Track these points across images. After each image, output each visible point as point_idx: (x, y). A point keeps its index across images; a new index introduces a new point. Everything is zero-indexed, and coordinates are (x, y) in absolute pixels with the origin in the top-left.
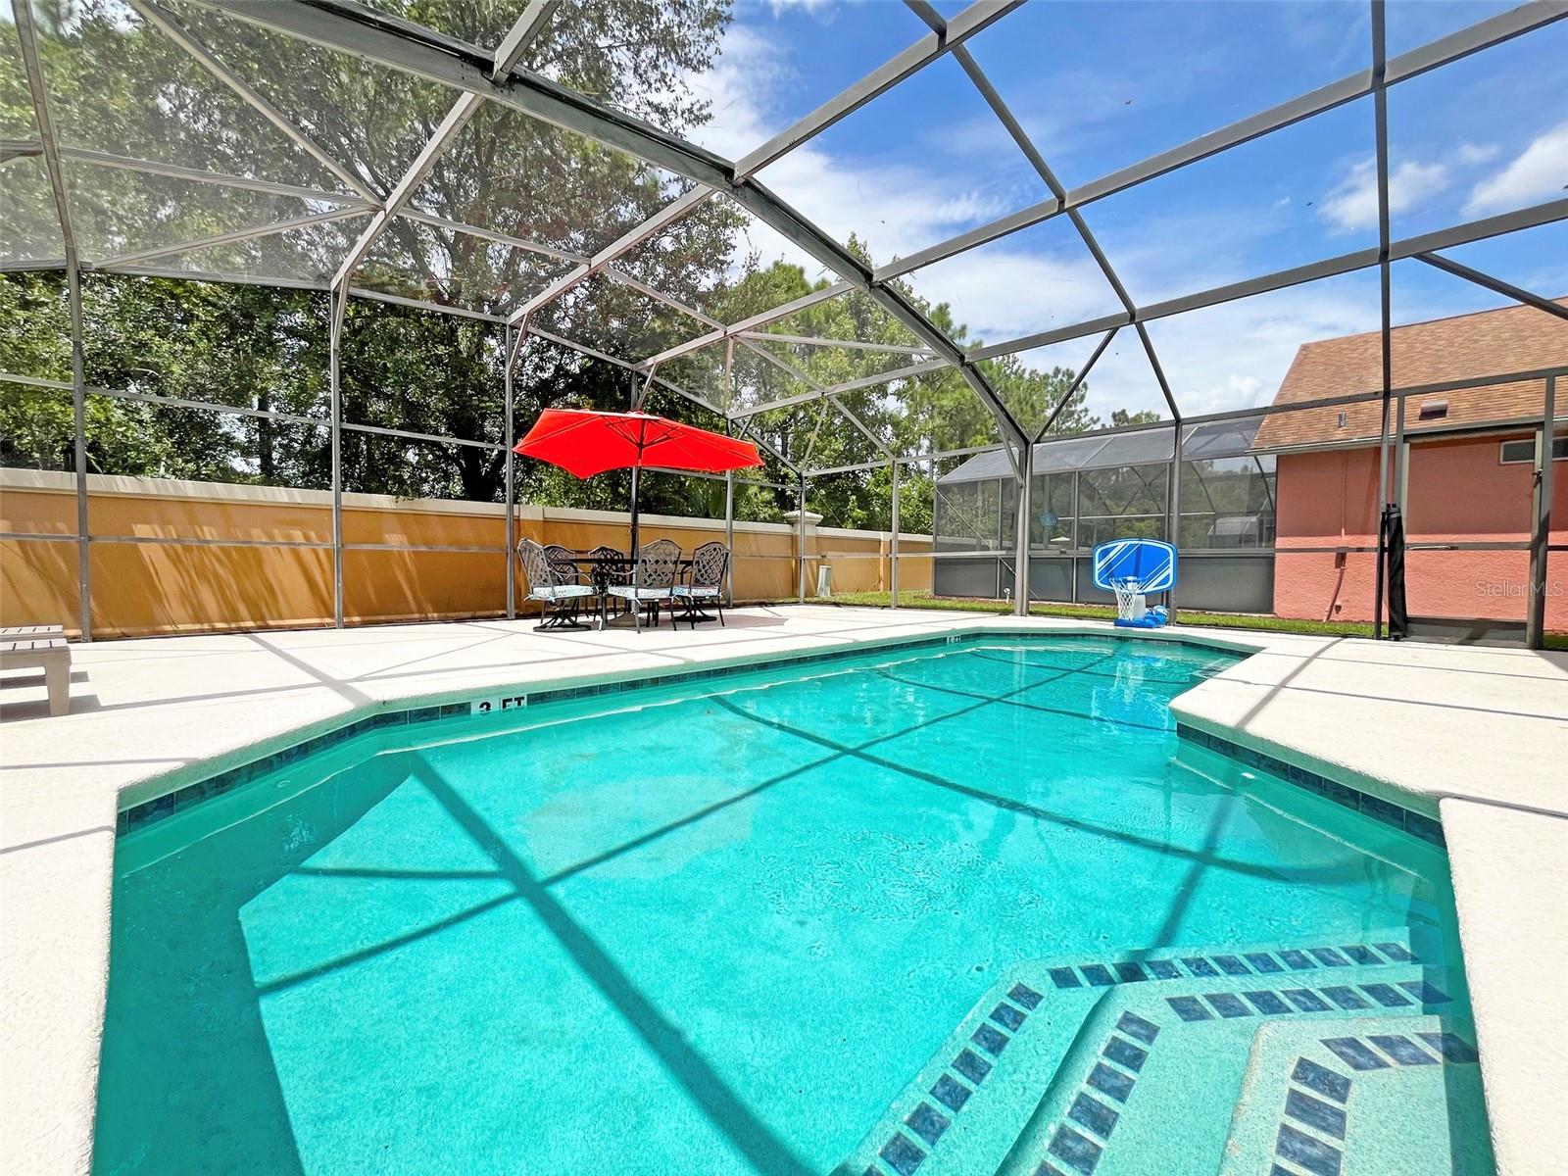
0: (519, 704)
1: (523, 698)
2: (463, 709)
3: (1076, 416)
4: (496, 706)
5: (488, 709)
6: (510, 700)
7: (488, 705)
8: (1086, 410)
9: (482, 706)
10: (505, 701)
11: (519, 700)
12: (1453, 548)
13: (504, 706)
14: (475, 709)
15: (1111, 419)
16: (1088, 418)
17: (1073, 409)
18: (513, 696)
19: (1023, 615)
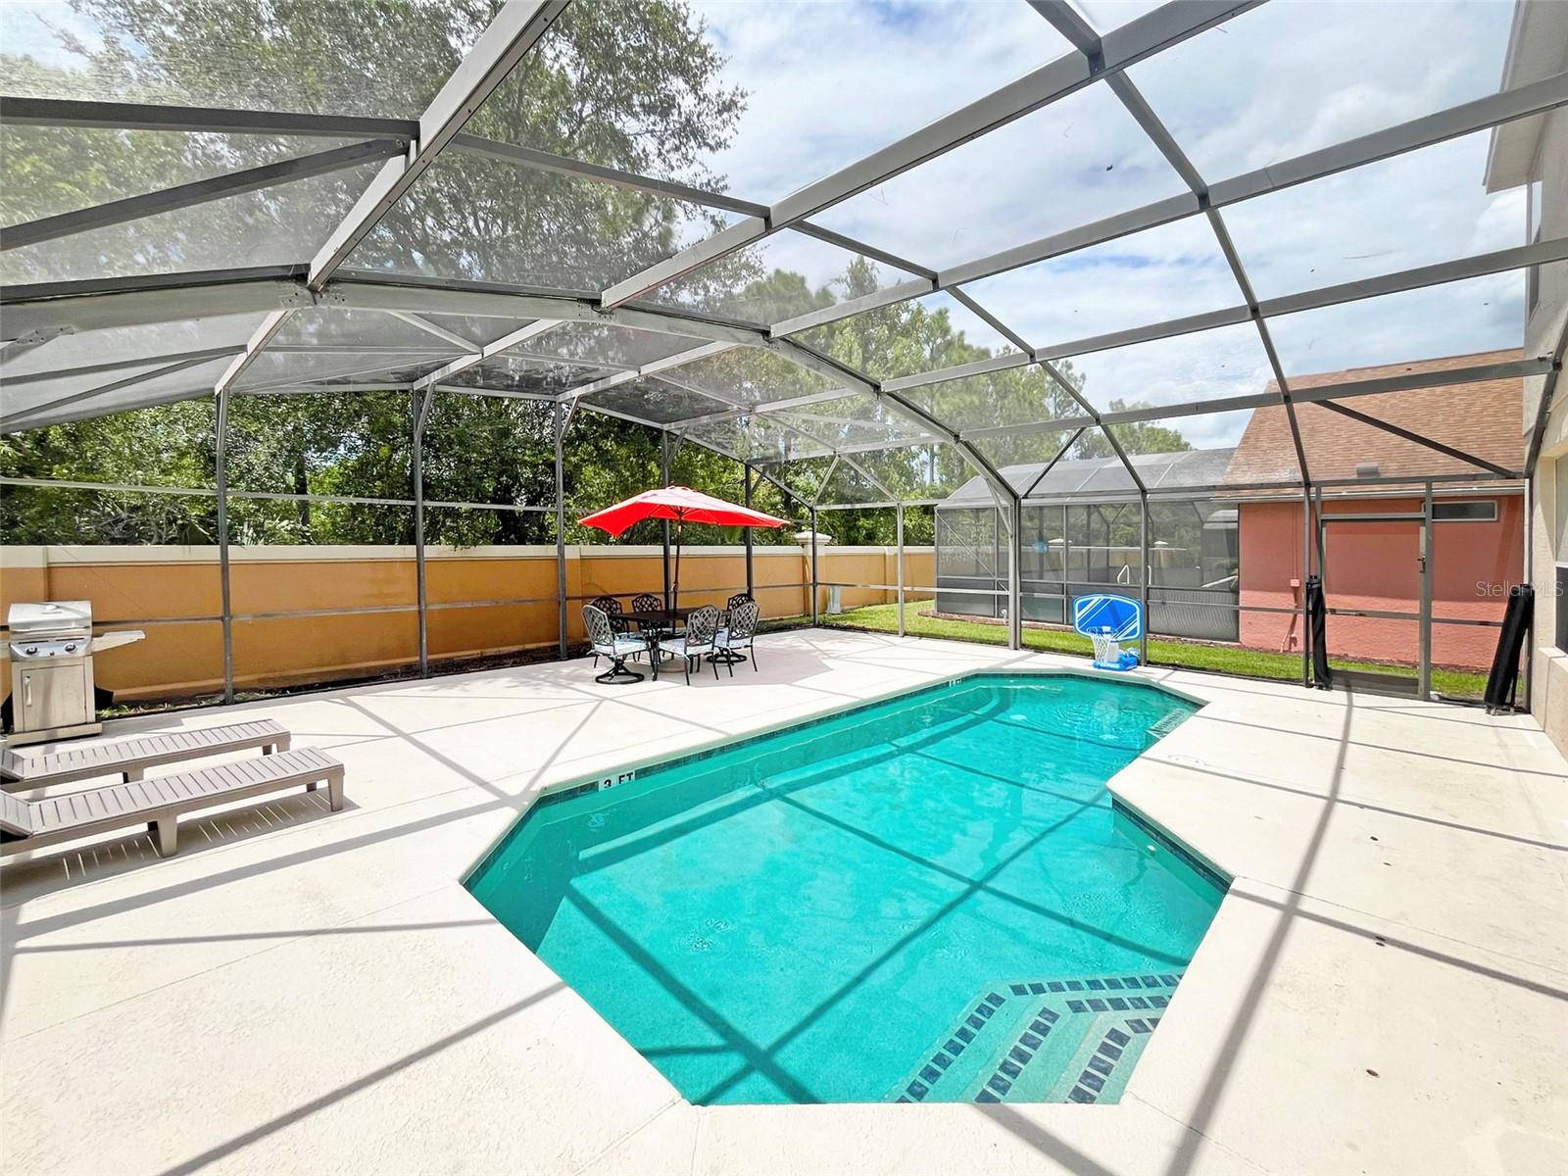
0: (630, 779)
1: (632, 774)
2: (592, 787)
4: (615, 782)
5: (609, 785)
6: (623, 776)
7: (610, 781)
9: (604, 784)
10: (620, 777)
11: (629, 775)
12: (1361, 615)
13: (620, 781)
14: (602, 786)
18: (625, 773)
19: (1016, 649)
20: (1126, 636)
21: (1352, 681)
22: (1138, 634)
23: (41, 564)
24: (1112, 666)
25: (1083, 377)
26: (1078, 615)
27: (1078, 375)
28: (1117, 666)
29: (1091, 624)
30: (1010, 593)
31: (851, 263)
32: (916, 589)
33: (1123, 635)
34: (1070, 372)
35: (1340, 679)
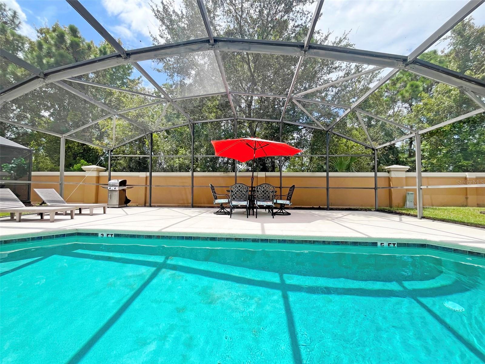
2: (96, 235)
4: (105, 235)
9: (101, 235)
23: (145, 176)
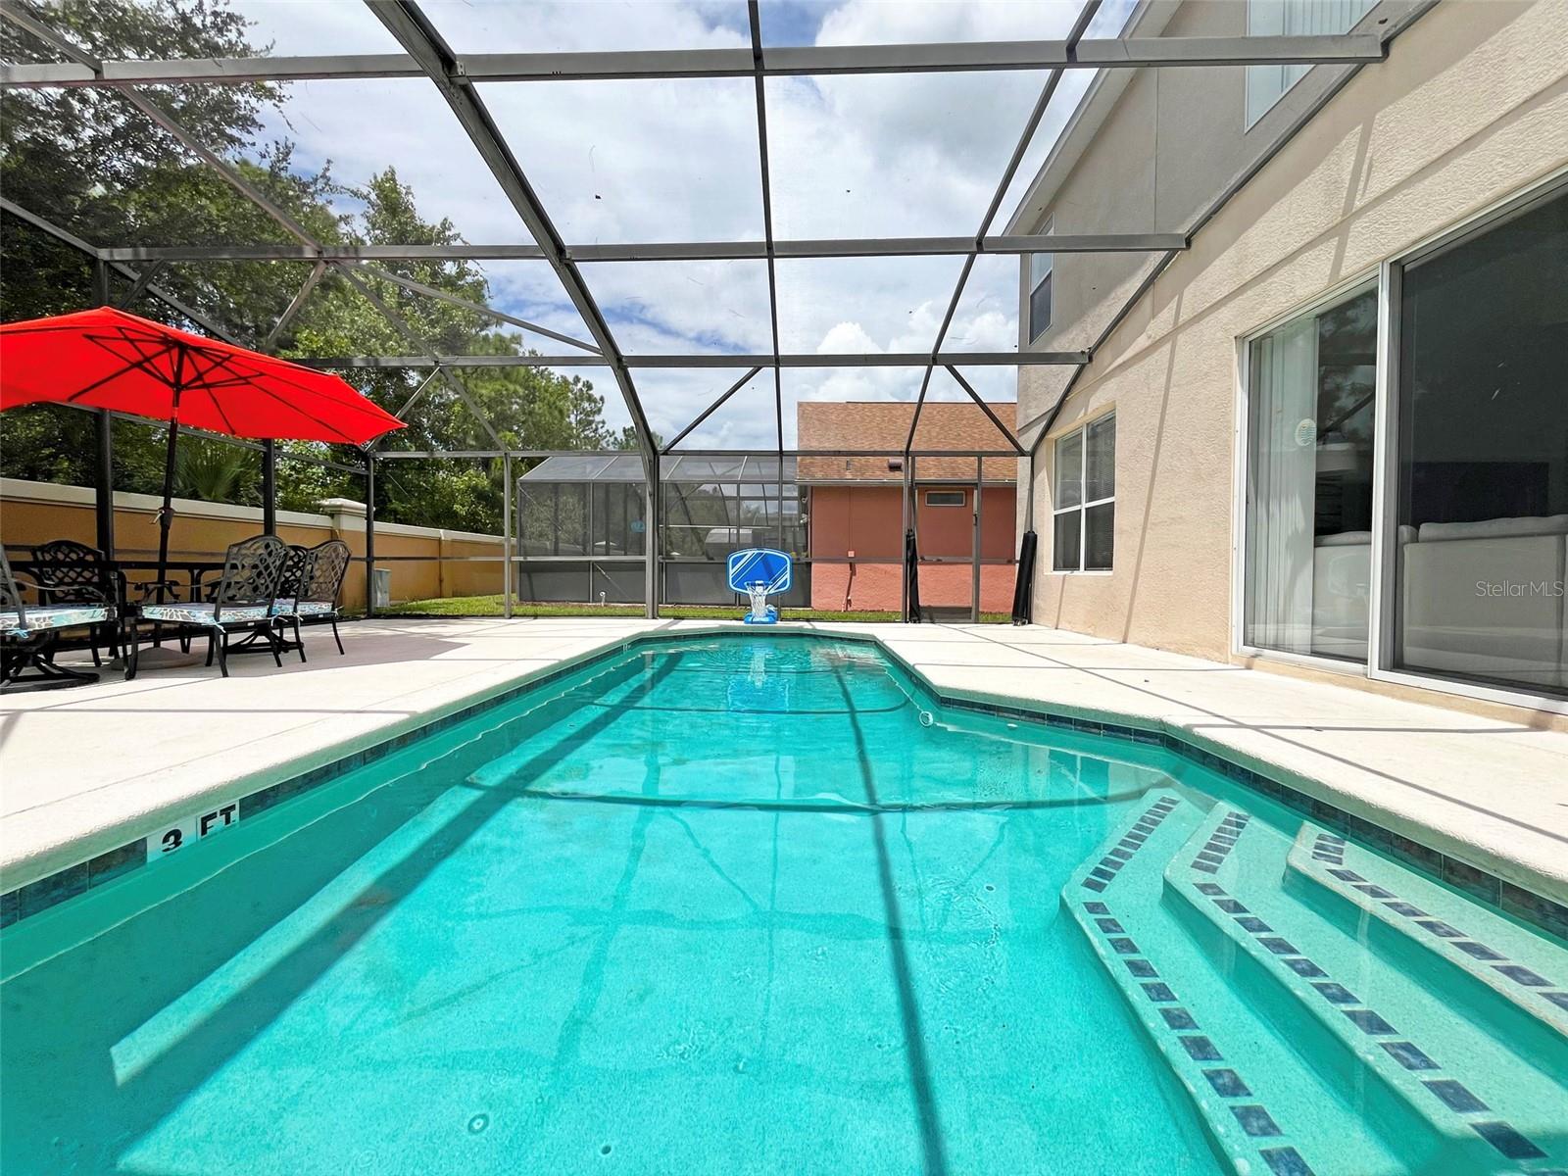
0: (228, 821)
1: (233, 807)
2: (134, 853)
3: (594, 426)
4: (190, 831)
5: (177, 843)
6: (213, 816)
7: (177, 834)
8: (603, 422)
9: (166, 840)
10: (205, 820)
11: (226, 812)
13: (204, 831)
14: (155, 848)
15: (622, 433)
16: (604, 430)
17: (591, 418)
18: (217, 809)
19: (654, 618)
20: (778, 588)
21: (935, 615)
22: (788, 584)
24: (764, 620)
25: (602, 399)
26: (731, 572)
27: (598, 398)
28: (767, 619)
29: (746, 578)
30: (648, 558)
31: (375, 177)
32: (529, 559)
33: (776, 587)
34: (590, 392)
35: (926, 615)
